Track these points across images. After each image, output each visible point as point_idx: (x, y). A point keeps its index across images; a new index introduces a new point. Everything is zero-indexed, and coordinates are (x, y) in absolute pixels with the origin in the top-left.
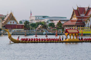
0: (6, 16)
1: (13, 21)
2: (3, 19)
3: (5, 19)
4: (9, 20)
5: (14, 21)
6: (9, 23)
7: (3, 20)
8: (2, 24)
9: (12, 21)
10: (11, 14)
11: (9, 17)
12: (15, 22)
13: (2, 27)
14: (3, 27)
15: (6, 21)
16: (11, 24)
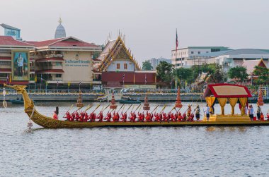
0: (103, 49)
1: (126, 62)
2: (95, 56)
3: (102, 57)
4: (114, 60)
5: (128, 63)
6: (113, 68)
7: (95, 59)
8: (94, 71)
9: (122, 63)
10: (119, 42)
11: (113, 49)
12: (129, 66)
13: (94, 80)
14: (97, 80)
15: (105, 64)
16: (119, 70)
